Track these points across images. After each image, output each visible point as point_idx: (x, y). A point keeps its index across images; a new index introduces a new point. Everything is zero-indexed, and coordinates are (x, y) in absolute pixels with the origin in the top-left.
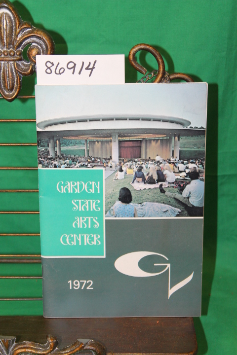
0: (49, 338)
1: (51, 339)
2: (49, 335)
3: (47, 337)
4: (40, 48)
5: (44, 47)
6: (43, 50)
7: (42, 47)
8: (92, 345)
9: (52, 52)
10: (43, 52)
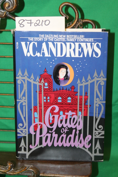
0: (8, 163)
4: (10, 3)
8: (32, 168)
9: (16, 5)
10: (12, 5)
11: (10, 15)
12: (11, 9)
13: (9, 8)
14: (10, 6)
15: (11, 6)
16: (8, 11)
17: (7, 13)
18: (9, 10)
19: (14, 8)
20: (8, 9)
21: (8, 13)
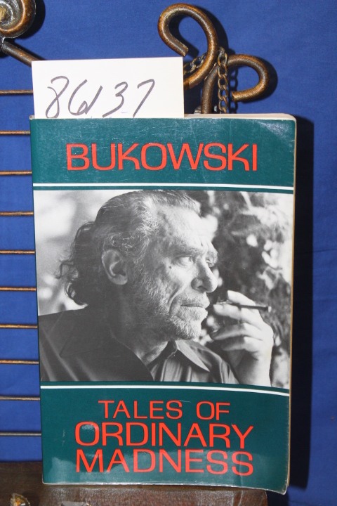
0: (13, 500)
1: (16, 501)
2: (14, 495)
3: (11, 497)
4: (10, 7)
5: (17, 6)
6: (14, 11)
7: (12, 6)
10: (15, 15)
12: (12, 27)
13: (6, 23)
14: (10, 18)
16: (3, 34)
20: (2, 28)
21: (3, 39)
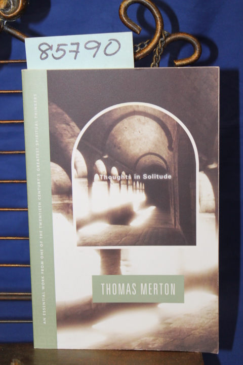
0: (12, 364)
6: (14, 2)
9: (24, 4)
10: (14, 5)
11: (8, 27)
12: (12, 13)
13: (7, 10)
14: (10, 6)
15: (12, 7)
16: (5, 18)
17: (3, 22)
18: (8, 14)
19: (18, 10)
20: (5, 13)
21: (5, 22)
